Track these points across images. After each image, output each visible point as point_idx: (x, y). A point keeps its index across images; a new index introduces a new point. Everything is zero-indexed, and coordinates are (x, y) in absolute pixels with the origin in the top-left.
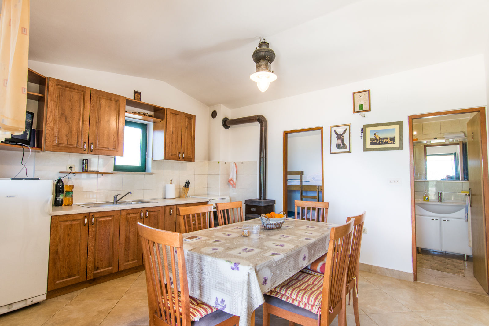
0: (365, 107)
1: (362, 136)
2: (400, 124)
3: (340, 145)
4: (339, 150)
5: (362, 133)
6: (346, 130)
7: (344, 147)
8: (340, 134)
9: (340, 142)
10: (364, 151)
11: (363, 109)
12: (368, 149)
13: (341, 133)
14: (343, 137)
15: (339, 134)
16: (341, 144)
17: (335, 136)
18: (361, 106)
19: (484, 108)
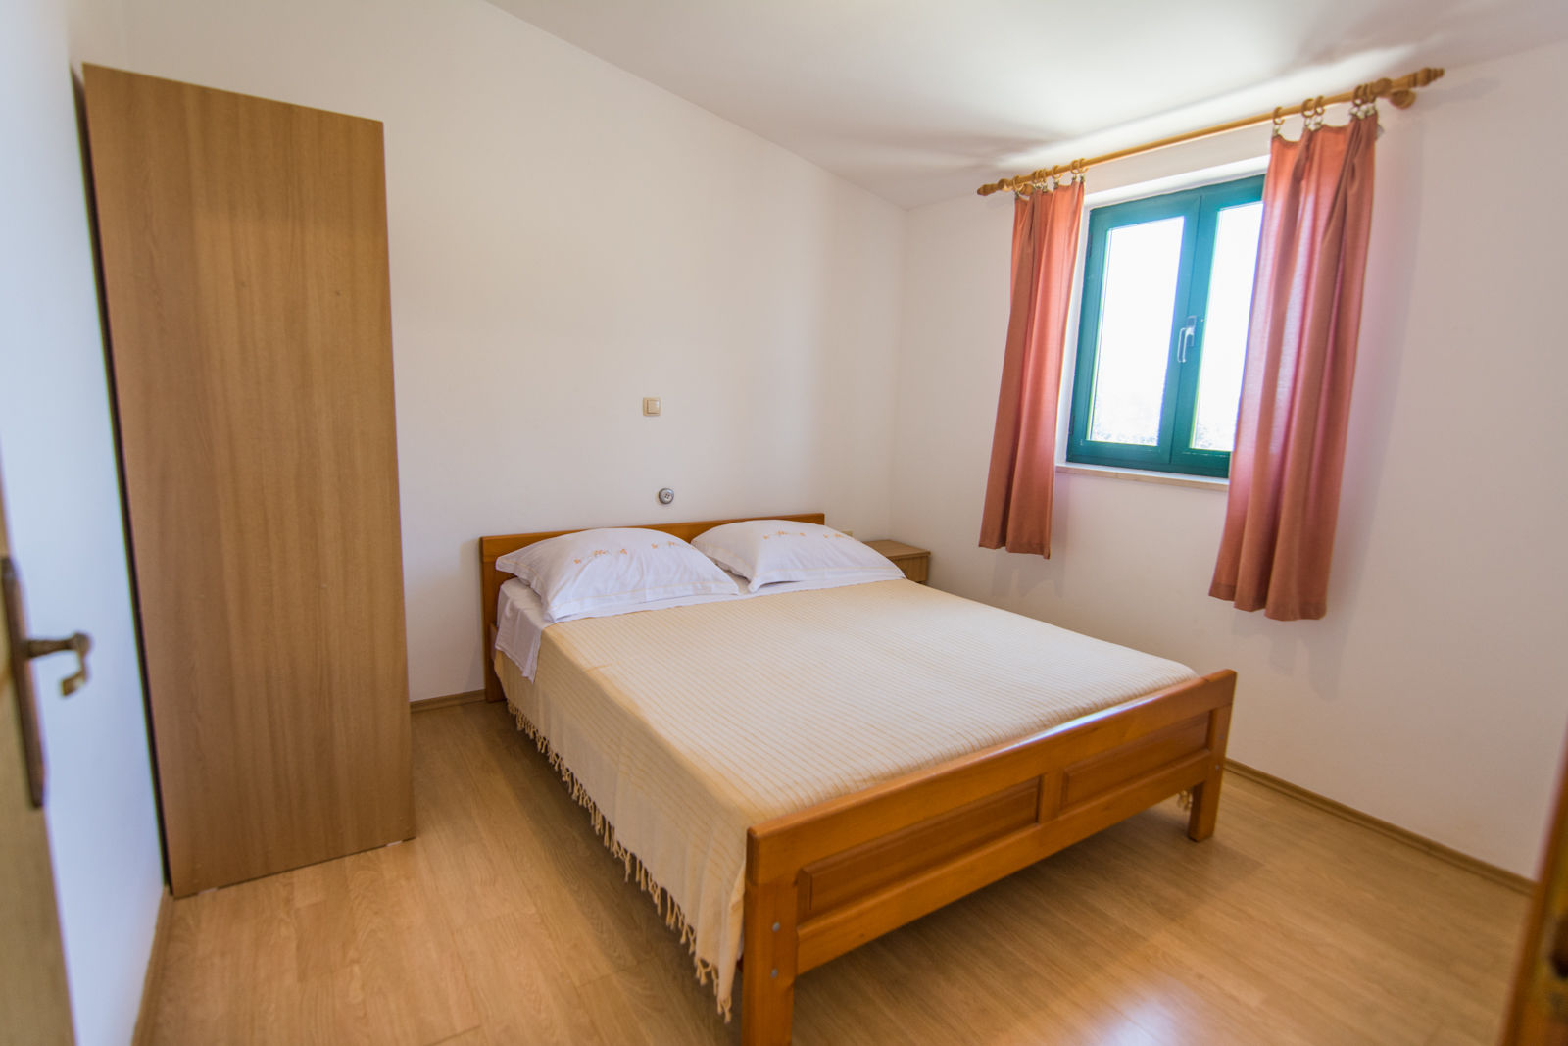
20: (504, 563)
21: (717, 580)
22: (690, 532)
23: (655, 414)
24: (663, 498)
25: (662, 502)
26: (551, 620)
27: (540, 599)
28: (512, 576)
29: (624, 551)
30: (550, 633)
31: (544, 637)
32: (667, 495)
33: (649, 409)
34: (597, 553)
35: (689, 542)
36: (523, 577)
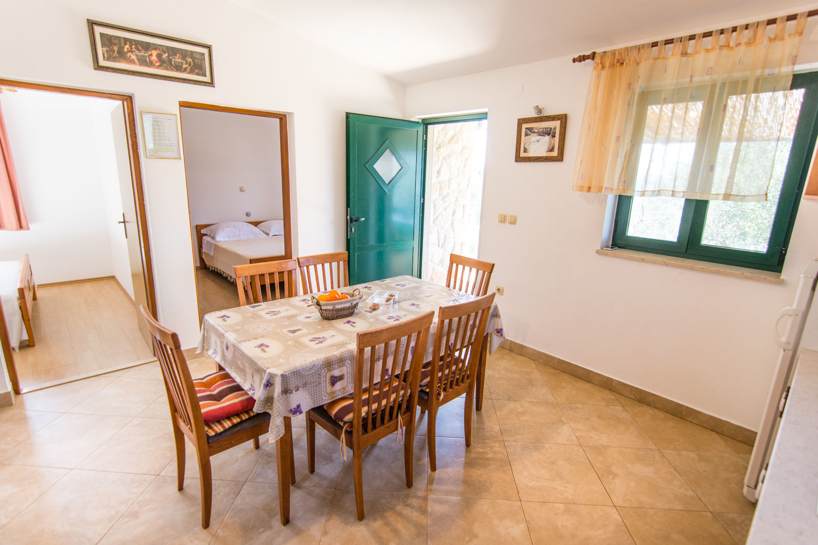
20: (203, 231)
21: (260, 234)
22: (256, 224)
23: (244, 191)
24: (248, 215)
25: (247, 215)
26: (217, 242)
27: (213, 238)
28: (206, 235)
29: (235, 226)
30: (217, 244)
31: (215, 245)
32: (249, 214)
33: (242, 190)
34: (228, 227)
35: (256, 226)
36: (208, 234)
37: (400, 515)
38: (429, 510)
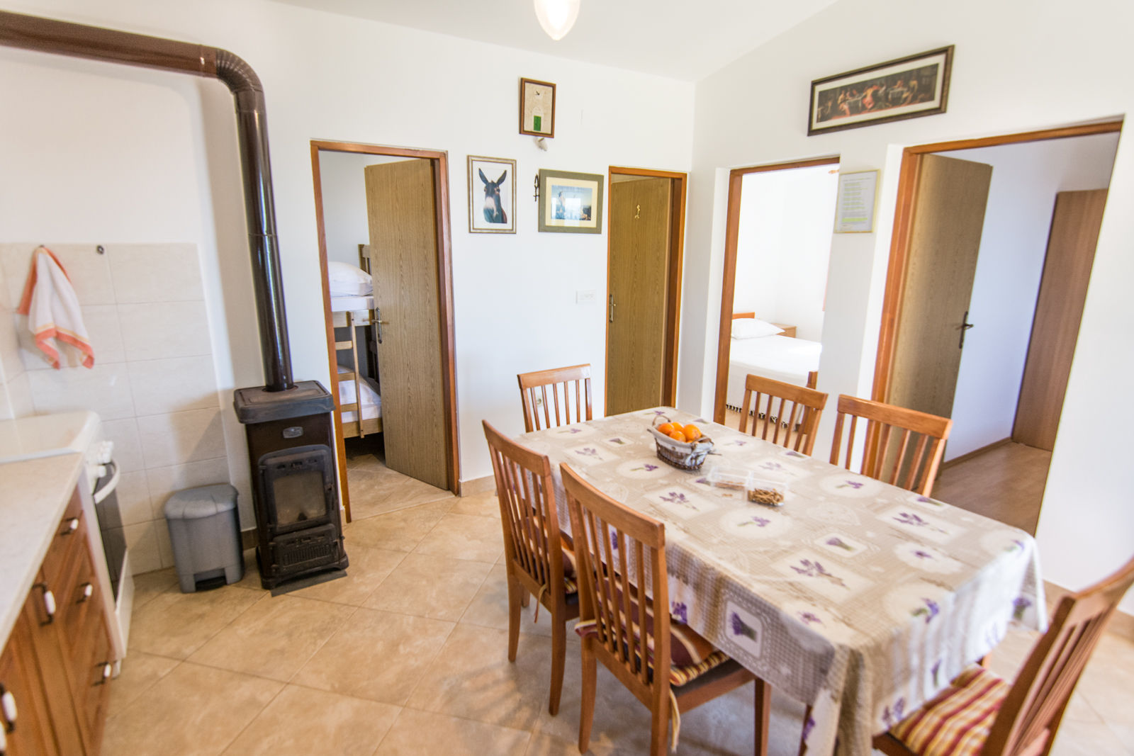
0: (545, 128)
1: (536, 196)
2: (599, 179)
3: (493, 211)
4: (488, 223)
5: (536, 188)
6: (505, 173)
7: (502, 218)
8: (493, 182)
9: (491, 203)
10: (539, 231)
11: (540, 130)
12: (548, 226)
13: (495, 181)
14: (499, 190)
15: (490, 181)
16: (495, 210)
17: (479, 186)
18: (538, 121)
19: (686, 175)
37: (507, 696)
38: (505, 730)
